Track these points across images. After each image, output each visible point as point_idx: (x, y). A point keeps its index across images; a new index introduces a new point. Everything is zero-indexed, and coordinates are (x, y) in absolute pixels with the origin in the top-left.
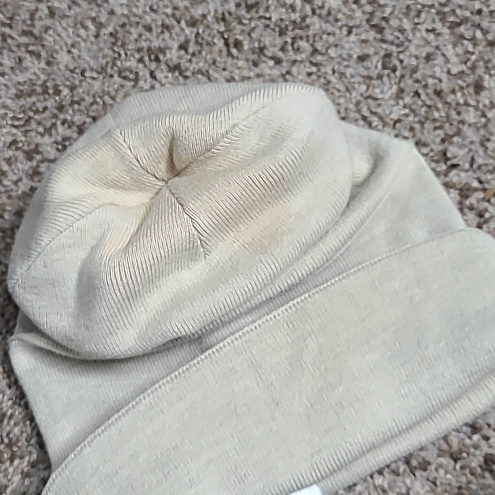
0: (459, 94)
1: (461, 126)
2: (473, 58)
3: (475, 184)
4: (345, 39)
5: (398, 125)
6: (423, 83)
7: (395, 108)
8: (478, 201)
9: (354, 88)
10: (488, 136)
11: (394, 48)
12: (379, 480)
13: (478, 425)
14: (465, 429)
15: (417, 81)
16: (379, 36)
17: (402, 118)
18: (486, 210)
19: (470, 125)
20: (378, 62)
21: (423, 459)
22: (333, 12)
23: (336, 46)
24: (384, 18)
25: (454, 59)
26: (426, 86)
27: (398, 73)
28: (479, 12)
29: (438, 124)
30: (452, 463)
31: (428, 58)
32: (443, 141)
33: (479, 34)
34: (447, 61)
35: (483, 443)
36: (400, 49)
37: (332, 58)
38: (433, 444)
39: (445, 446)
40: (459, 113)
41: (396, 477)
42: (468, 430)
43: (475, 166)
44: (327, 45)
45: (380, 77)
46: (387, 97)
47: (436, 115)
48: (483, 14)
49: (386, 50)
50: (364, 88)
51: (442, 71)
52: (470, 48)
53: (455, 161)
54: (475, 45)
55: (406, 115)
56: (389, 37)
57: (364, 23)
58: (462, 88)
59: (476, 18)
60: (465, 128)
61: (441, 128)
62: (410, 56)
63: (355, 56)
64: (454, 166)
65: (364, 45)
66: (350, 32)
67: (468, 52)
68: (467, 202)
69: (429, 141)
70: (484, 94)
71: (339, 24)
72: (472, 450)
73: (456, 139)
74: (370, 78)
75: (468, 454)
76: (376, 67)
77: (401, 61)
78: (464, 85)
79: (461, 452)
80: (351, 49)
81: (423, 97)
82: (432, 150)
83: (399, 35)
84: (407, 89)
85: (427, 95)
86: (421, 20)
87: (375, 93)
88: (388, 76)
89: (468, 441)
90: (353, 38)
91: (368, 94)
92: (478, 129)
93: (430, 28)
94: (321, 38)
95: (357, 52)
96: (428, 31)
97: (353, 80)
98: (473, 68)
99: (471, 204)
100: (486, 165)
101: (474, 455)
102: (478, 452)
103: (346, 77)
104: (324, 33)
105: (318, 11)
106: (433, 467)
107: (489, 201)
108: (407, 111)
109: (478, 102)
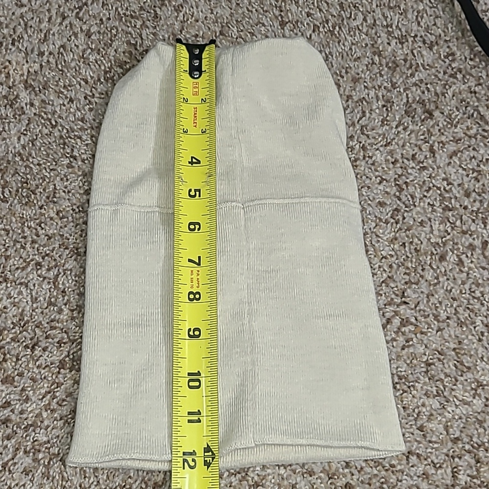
0: (429, 257)
1: (420, 279)
2: (448, 237)
3: (413, 320)
4: (376, 185)
5: (383, 260)
6: (411, 240)
7: (387, 248)
8: (410, 331)
9: (367, 222)
10: (434, 293)
11: (404, 207)
12: (282, 471)
13: (351, 465)
14: (342, 463)
15: (408, 236)
16: (397, 194)
17: (388, 256)
18: (412, 339)
19: (427, 281)
20: (389, 211)
21: (312, 469)
22: (376, 164)
23: (369, 187)
24: (406, 183)
25: (436, 232)
26: (411, 243)
27: (398, 226)
28: (465, 208)
29: (408, 271)
30: (328, 479)
31: (422, 223)
32: (406, 283)
33: (458, 223)
34: (432, 232)
35: (349, 476)
36: (407, 209)
37: (363, 195)
38: (321, 463)
39: (327, 468)
40: (423, 270)
41: (292, 474)
42: (345, 464)
43: (418, 308)
44: (363, 184)
45: (387, 222)
46: (385, 238)
47: (410, 265)
48: (468, 210)
49: (399, 205)
50: (374, 224)
51: (426, 237)
52: (449, 230)
53: (407, 300)
54: (453, 229)
55: (392, 256)
56: (404, 199)
57: (392, 180)
58: (432, 254)
59: (462, 211)
60: (423, 281)
61: (408, 274)
62: (411, 217)
63: (378, 200)
64: (405, 303)
65: (386, 195)
66: (380, 183)
67: (447, 231)
68: (403, 329)
69: (397, 280)
70: (445, 264)
71: (377, 173)
72: (341, 476)
73: (414, 286)
74: (381, 220)
75: (338, 478)
76: (387, 214)
77: (404, 218)
78: (435, 252)
79: (334, 474)
80: (377, 194)
81: (407, 249)
82: (397, 287)
83: (410, 199)
84: (400, 239)
85: (410, 249)
86: (428, 195)
87: (379, 232)
88: (392, 224)
89: (341, 470)
90: (381, 187)
91: (374, 230)
92: (430, 285)
93: (431, 203)
94: (361, 177)
95: (380, 198)
96: (429, 204)
97: (369, 216)
98: (445, 244)
99: (405, 331)
100: (424, 311)
101: (341, 479)
102: (344, 479)
103: (366, 213)
104: (365, 175)
105: (367, 159)
106: (315, 477)
107: (416, 334)
108: (393, 253)
109: (438, 268)
